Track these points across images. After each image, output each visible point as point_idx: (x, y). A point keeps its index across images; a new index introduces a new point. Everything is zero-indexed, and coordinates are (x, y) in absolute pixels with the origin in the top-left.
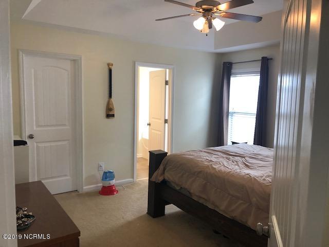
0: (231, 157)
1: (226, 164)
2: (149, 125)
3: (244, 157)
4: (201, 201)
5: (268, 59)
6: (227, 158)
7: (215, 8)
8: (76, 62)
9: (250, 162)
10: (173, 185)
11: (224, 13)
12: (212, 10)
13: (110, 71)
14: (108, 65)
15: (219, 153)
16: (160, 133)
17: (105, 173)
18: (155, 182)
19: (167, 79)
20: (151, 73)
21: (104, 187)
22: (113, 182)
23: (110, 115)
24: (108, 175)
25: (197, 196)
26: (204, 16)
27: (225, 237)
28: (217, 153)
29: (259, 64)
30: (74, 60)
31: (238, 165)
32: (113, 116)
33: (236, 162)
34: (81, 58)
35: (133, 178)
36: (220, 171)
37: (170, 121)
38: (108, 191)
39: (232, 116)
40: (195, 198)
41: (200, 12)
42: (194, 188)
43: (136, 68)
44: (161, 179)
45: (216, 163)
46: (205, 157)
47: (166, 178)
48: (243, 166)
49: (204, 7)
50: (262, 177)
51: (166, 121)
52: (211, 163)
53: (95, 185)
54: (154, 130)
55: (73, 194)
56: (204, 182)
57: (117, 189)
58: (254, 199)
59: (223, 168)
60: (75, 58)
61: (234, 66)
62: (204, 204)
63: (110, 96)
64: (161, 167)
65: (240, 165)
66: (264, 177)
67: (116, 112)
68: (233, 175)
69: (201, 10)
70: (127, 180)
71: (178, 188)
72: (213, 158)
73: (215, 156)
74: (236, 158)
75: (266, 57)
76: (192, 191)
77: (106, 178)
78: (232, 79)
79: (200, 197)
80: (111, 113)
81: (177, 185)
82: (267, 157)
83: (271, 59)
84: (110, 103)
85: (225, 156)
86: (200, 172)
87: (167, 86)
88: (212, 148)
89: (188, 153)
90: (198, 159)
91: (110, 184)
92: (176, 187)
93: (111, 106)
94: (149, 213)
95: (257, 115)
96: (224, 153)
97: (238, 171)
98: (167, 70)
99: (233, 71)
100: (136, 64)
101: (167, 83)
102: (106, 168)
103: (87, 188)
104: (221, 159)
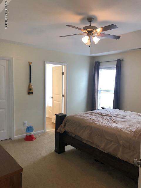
0: (104, 117)
1: (102, 121)
2: (52, 98)
3: (111, 117)
4: (88, 143)
5: (120, 60)
6: (102, 117)
7: (95, 30)
8: (9, 62)
9: (115, 119)
10: (71, 134)
11: (99, 34)
12: (92, 32)
13: (30, 67)
14: (29, 63)
15: (97, 115)
16: (59, 103)
17: (28, 128)
18: (59, 133)
19: (63, 72)
20: (53, 67)
21: (27, 136)
22: (33, 133)
23: (30, 93)
24: (29, 129)
25: (86, 140)
26: (88, 35)
27: (102, 163)
28: (95, 114)
29: (116, 63)
30: (8, 60)
31: (109, 122)
32: (32, 93)
33: (108, 119)
34: (12, 59)
35: (44, 130)
36: (99, 125)
37: (65, 96)
38: (29, 138)
39: (100, 92)
40: (84, 142)
41: (86, 33)
42: (84, 136)
43: (45, 65)
44: (63, 131)
45: (96, 120)
46: (89, 117)
47: (66, 130)
48: (111, 122)
49: (88, 30)
50: (124, 128)
51: (63, 96)
52: (93, 121)
53: (21, 135)
54: (56, 101)
55: (8, 141)
56: (90, 132)
57: (35, 137)
58: (122, 142)
59: (101, 124)
60: (9, 59)
61: (101, 64)
62: (90, 145)
63: (30, 82)
64: (63, 124)
65: (110, 121)
66: (126, 128)
67: (34, 91)
68: (107, 128)
69: (87, 32)
70: (40, 131)
71: (74, 136)
72: (94, 118)
73: (95, 116)
74: (107, 117)
75: (119, 59)
76: (83, 137)
77: (28, 131)
78: (100, 71)
79: (88, 141)
80: (31, 92)
81: (74, 134)
82: (124, 116)
83: (122, 60)
84: (30, 85)
85: (100, 116)
86: (87, 126)
87: (63, 75)
88: (91, 111)
89: (79, 115)
90: (86, 119)
91: (31, 134)
92: (72, 135)
93: (30, 87)
94: (56, 151)
95: (115, 92)
96: (99, 114)
97: (110, 125)
98: (63, 66)
99: (100, 67)
100: (45, 63)
101: (63, 73)
102: (28, 124)
103: (16, 137)
104: (98, 118)
